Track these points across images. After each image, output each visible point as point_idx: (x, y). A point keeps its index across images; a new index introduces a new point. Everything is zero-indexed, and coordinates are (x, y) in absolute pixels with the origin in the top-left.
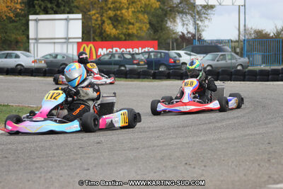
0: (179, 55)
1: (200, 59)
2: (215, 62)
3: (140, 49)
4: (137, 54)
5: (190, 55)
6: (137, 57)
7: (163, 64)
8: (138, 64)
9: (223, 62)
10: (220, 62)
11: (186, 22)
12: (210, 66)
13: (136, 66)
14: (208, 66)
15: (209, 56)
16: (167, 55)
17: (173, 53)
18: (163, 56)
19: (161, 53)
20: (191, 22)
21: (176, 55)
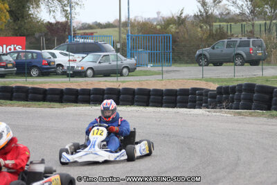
0: (54, 56)
1: (78, 60)
2: (97, 64)
3: (5, 46)
4: (4, 55)
5: (66, 55)
6: (4, 58)
7: (36, 66)
8: (5, 67)
9: (107, 64)
10: (102, 64)
11: (53, 9)
12: (91, 68)
13: (3, 69)
14: (89, 68)
15: (90, 57)
16: (40, 55)
17: (46, 53)
18: (35, 57)
19: (32, 53)
20: (59, 8)
21: (50, 56)
